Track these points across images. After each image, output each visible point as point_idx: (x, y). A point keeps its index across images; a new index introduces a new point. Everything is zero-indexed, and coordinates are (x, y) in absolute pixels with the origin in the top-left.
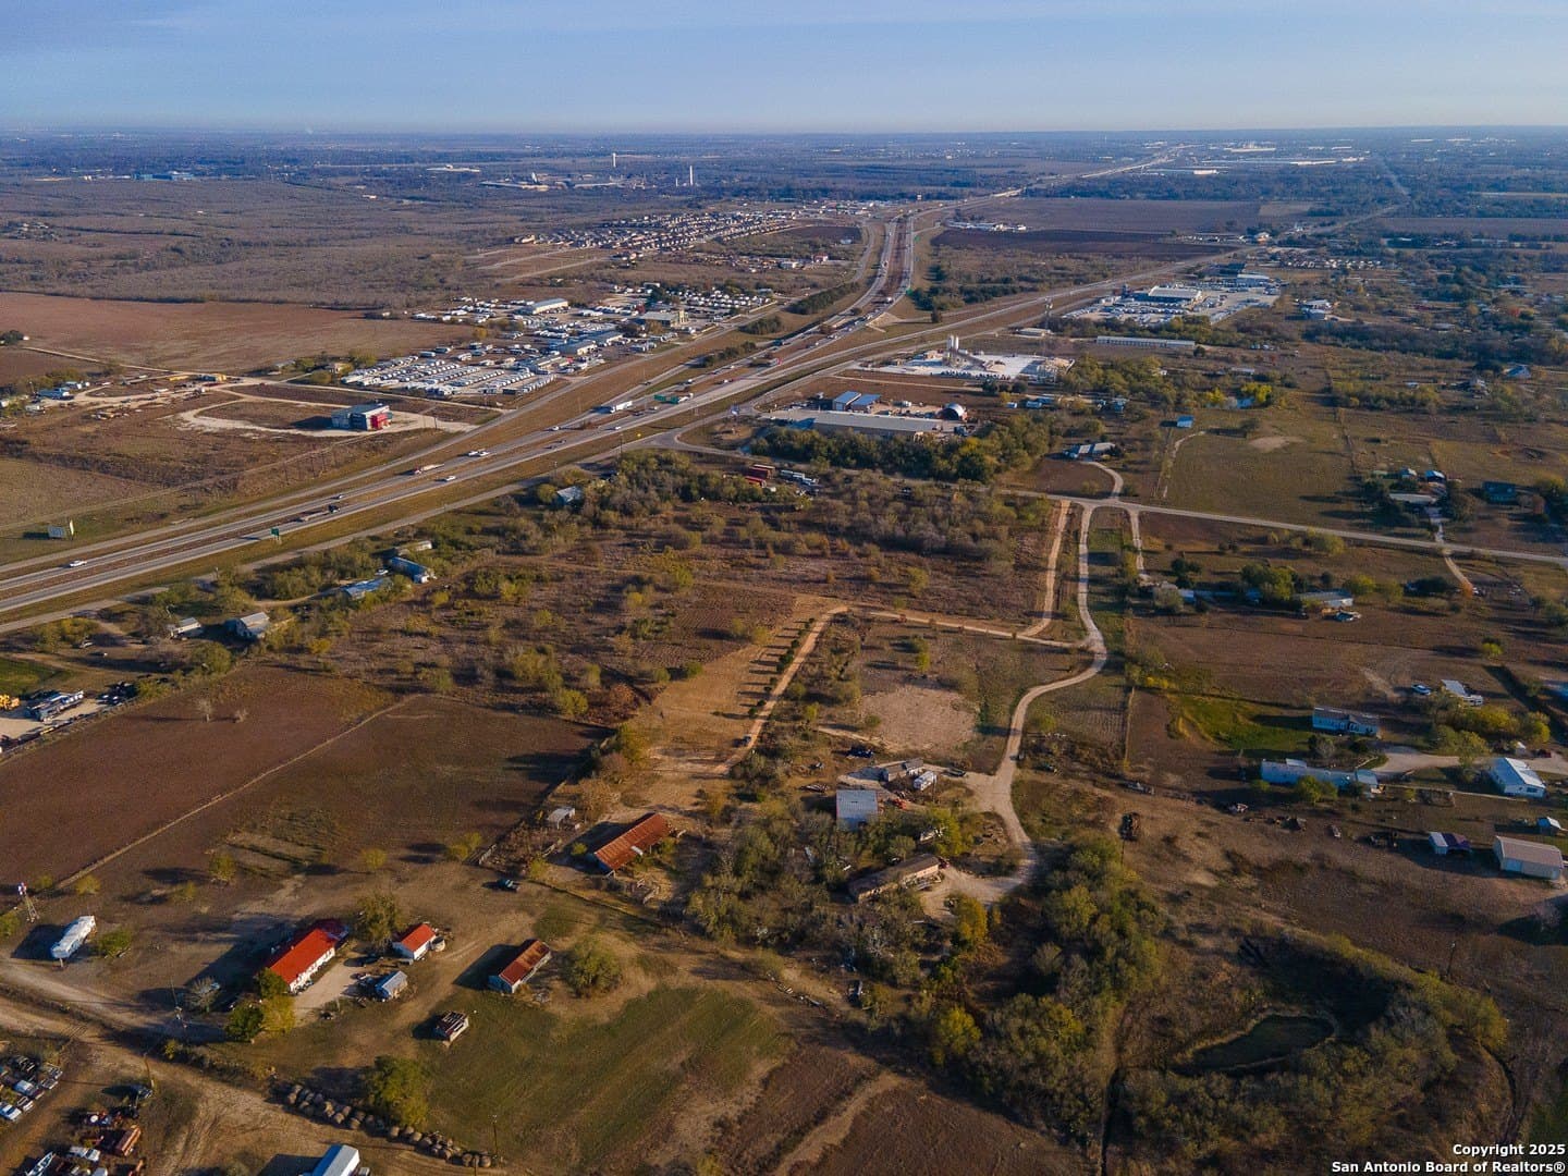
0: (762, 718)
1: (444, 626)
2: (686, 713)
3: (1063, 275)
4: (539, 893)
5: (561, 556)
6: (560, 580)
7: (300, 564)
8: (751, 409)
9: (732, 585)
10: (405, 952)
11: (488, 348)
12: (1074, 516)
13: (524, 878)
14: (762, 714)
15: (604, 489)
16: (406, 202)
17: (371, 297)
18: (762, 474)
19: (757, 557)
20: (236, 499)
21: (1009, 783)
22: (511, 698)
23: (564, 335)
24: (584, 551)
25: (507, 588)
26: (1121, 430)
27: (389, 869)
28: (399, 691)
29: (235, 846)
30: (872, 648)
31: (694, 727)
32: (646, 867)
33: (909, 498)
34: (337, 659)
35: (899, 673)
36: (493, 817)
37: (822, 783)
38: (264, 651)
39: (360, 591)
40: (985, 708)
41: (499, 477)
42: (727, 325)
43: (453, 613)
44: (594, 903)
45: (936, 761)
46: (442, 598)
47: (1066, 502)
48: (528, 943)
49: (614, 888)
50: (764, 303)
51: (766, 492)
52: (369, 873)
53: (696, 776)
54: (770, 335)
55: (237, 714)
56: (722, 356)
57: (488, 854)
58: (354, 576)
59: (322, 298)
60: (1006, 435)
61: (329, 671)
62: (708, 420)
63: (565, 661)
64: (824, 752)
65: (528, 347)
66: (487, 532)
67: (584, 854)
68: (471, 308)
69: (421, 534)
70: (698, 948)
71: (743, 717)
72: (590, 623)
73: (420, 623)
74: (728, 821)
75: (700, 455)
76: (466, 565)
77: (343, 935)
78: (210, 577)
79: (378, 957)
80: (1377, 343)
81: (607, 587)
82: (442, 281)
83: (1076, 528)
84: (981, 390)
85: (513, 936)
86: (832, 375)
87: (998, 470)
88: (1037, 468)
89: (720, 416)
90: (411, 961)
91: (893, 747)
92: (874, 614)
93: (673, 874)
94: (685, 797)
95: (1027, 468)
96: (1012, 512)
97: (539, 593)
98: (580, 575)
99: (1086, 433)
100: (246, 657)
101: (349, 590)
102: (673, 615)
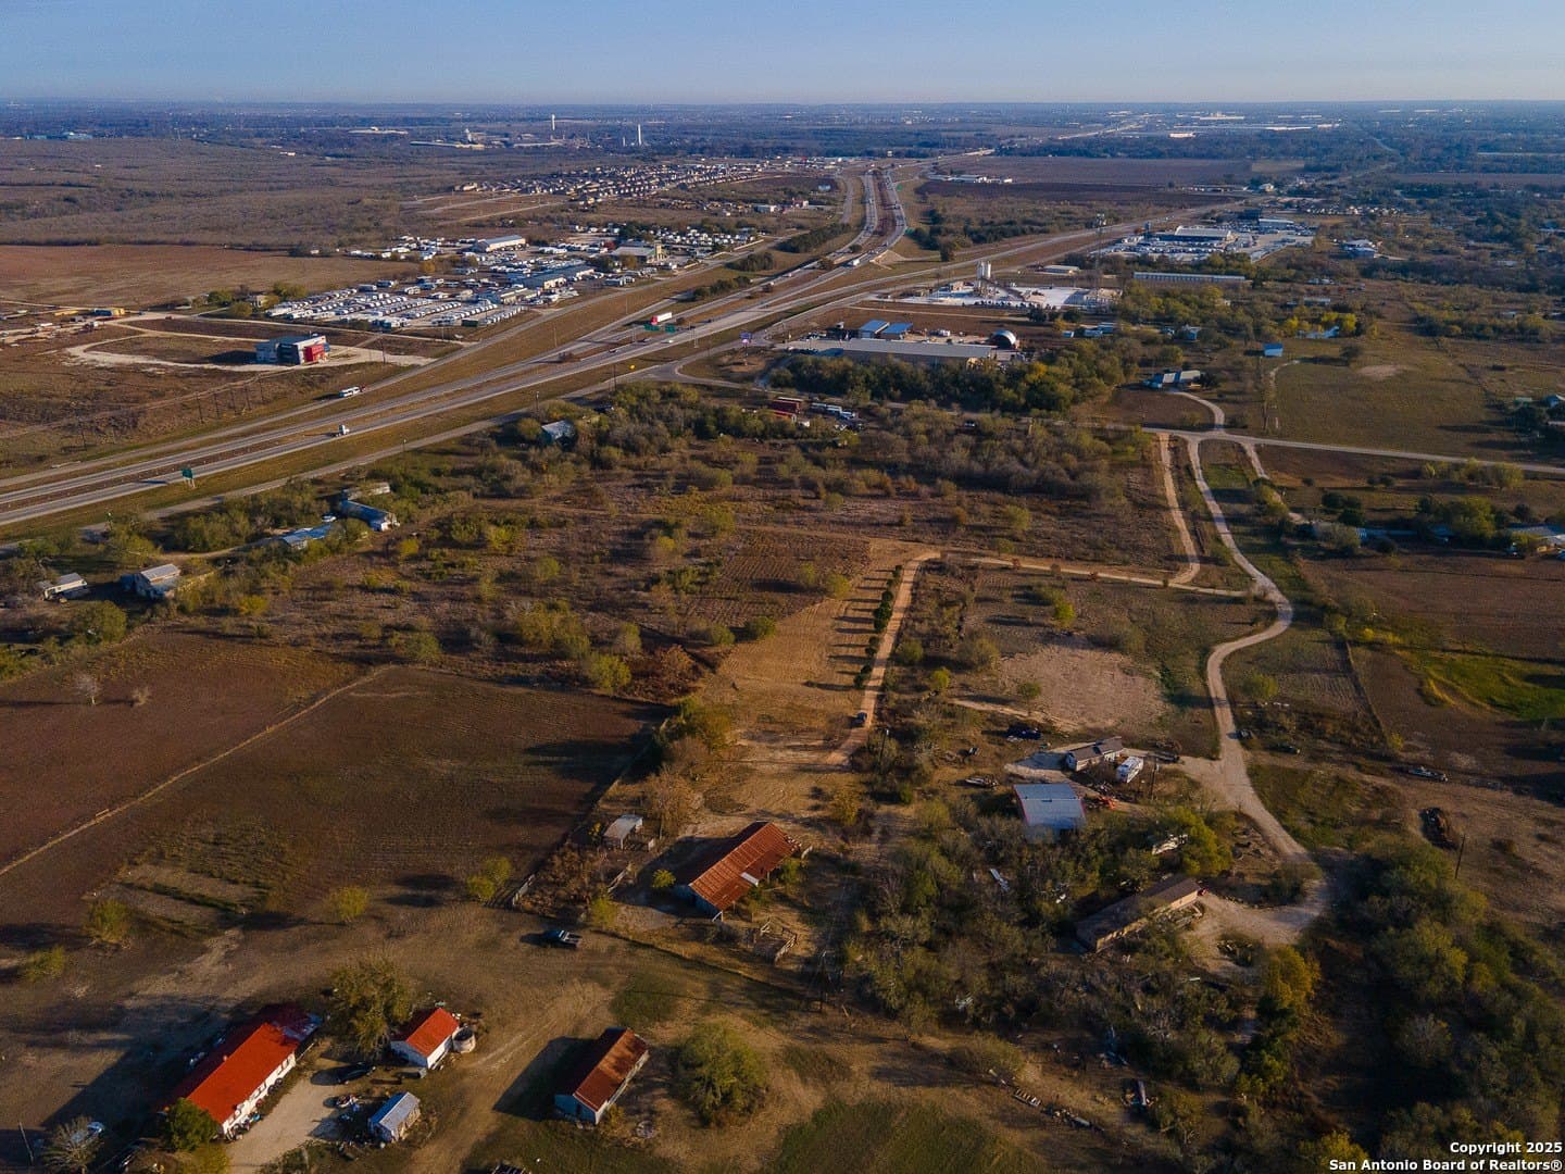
0: (874, 688)
1: (417, 580)
2: (766, 684)
3: (1070, 219)
4: (612, 950)
5: (557, 499)
6: (561, 525)
7: (222, 509)
8: (762, 340)
9: (781, 529)
10: (411, 1056)
11: (438, 282)
12: (1178, 449)
13: (584, 926)
14: (871, 684)
15: (599, 424)
16: (328, 159)
17: (295, 239)
18: (790, 407)
19: (804, 498)
20: (135, 440)
21: (1243, 771)
22: (519, 669)
23: (525, 271)
24: (584, 493)
25: (495, 534)
26: (1202, 360)
27: (373, 916)
28: (364, 662)
29: (130, 886)
30: (986, 600)
31: (784, 702)
32: (766, 903)
33: (978, 432)
34: (275, 622)
35: (1034, 630)
36: (522, 833)
37: (985, 776)
38: (174, 612)
39: (302, 539)
40: (1165, 671)
41: (468, 413)
42: (712, 262)
43: (425, 565)
44: (698, 963)
45: (1130, 742)
46: (410, 547)
47: (1164, 435)
48: (611, 1036)
49: (726, 939)
50: (748, 241)
51: (801, 427)
52: (342, 924)
53: (803, 769)
54: (762, 272)
55: (136, 694)
56: (714, 290)
57: (522, 891)
58: (291, 523)
59: (238, 240)
60: (1076, 362)
61: (265, 637)
62: (713, 351)
63: (587, 621)
64: (973, 733)
65: (486, 281)
66: (456, 473)
67: (671, 886)
68: (414, 246)
69: (375, 475)
70: (875, 1032)
71: (847, 688)
72: (610, 574)
73: (386, 578)
74: (868, 832)
75: (709, 388)
76: (436, 510)
77: (309, 1030)
78: (102, 527)
79: (367, 1067)
80: (1445, 277)
81: (622, 533)
82: (376, 224)
83: (1185, 463)
84: (1027, 319)
85: (581, 1023)
86: (848, 305)
87: (1075, 401)
88: (1116, 400)
89: (726, 347)
90: (423, 1073)
91: (1066, 725)
92: (975, 560)
93: (811, 915)
94: (795, 797)
95: (1105, 399)
96: (1104, 445)
97: (536, 541)
98: (585, 520)
99: (1165, 362)
100: (149, 621)
101: (288, 539)
102: (718, 564)
